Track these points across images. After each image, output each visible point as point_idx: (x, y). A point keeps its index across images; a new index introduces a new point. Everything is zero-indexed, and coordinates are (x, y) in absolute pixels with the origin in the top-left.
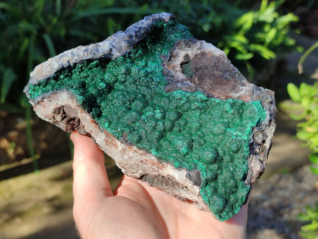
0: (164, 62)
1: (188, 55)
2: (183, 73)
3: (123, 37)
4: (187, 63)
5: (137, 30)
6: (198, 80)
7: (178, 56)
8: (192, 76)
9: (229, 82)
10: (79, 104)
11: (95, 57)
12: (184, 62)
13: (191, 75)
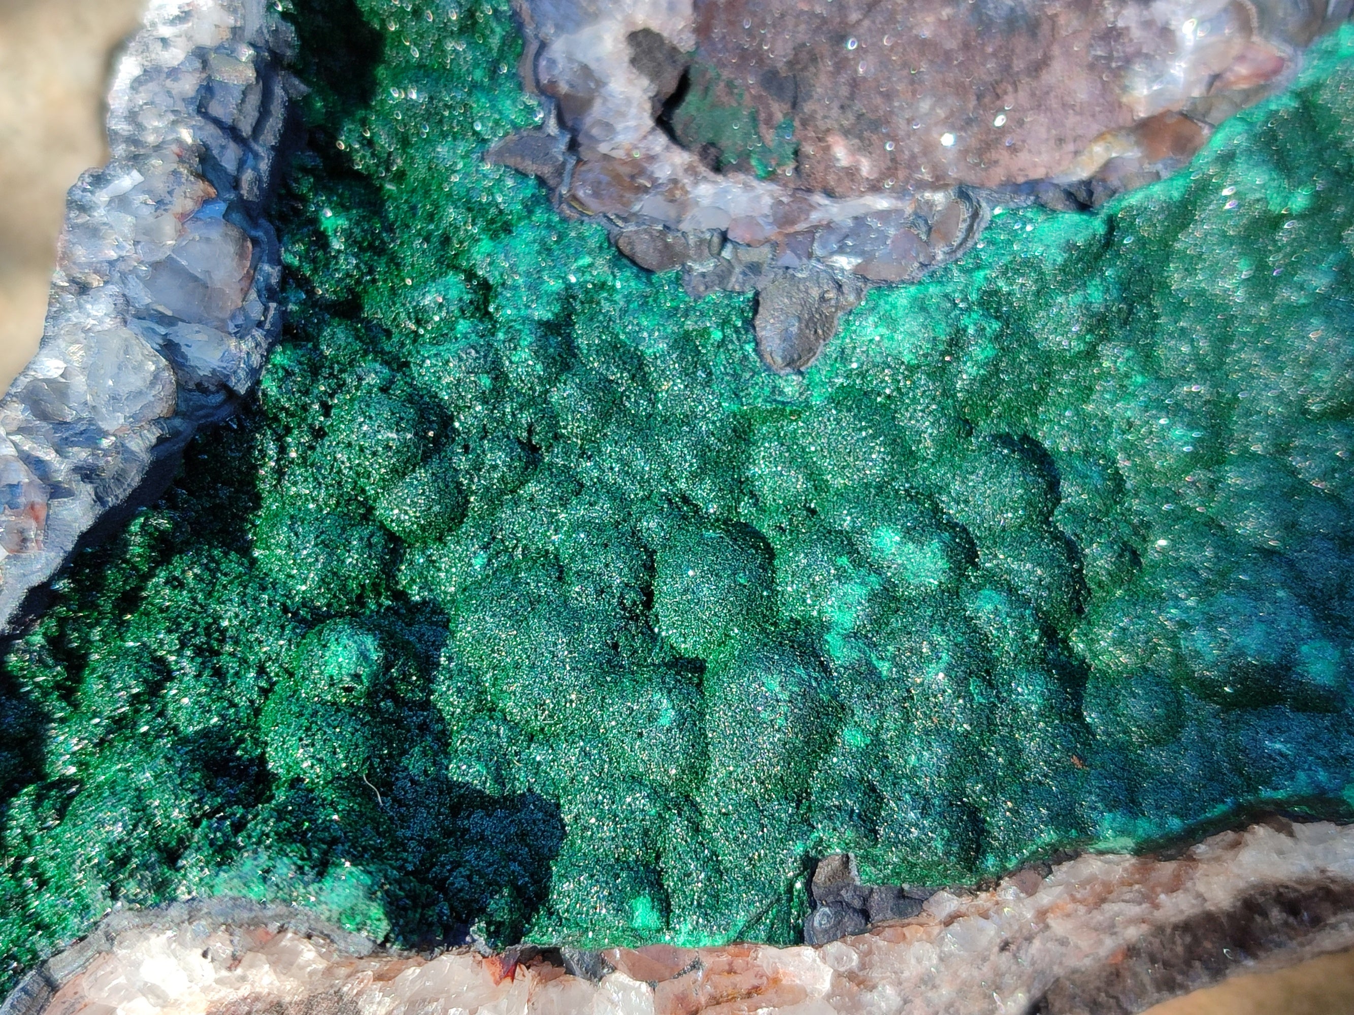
0: (552, 182)
1: (647, 32)
2: (718, 167)
3: (160, 203)
4: (684, 84)
5: (188, 85)
6: (865, 147)
7: (601, 84)
8: (796, 153)
9: (1046, 28)
10: (362, 941)
11: (117, 496)
12: (664, 98)
13: (789, 150)
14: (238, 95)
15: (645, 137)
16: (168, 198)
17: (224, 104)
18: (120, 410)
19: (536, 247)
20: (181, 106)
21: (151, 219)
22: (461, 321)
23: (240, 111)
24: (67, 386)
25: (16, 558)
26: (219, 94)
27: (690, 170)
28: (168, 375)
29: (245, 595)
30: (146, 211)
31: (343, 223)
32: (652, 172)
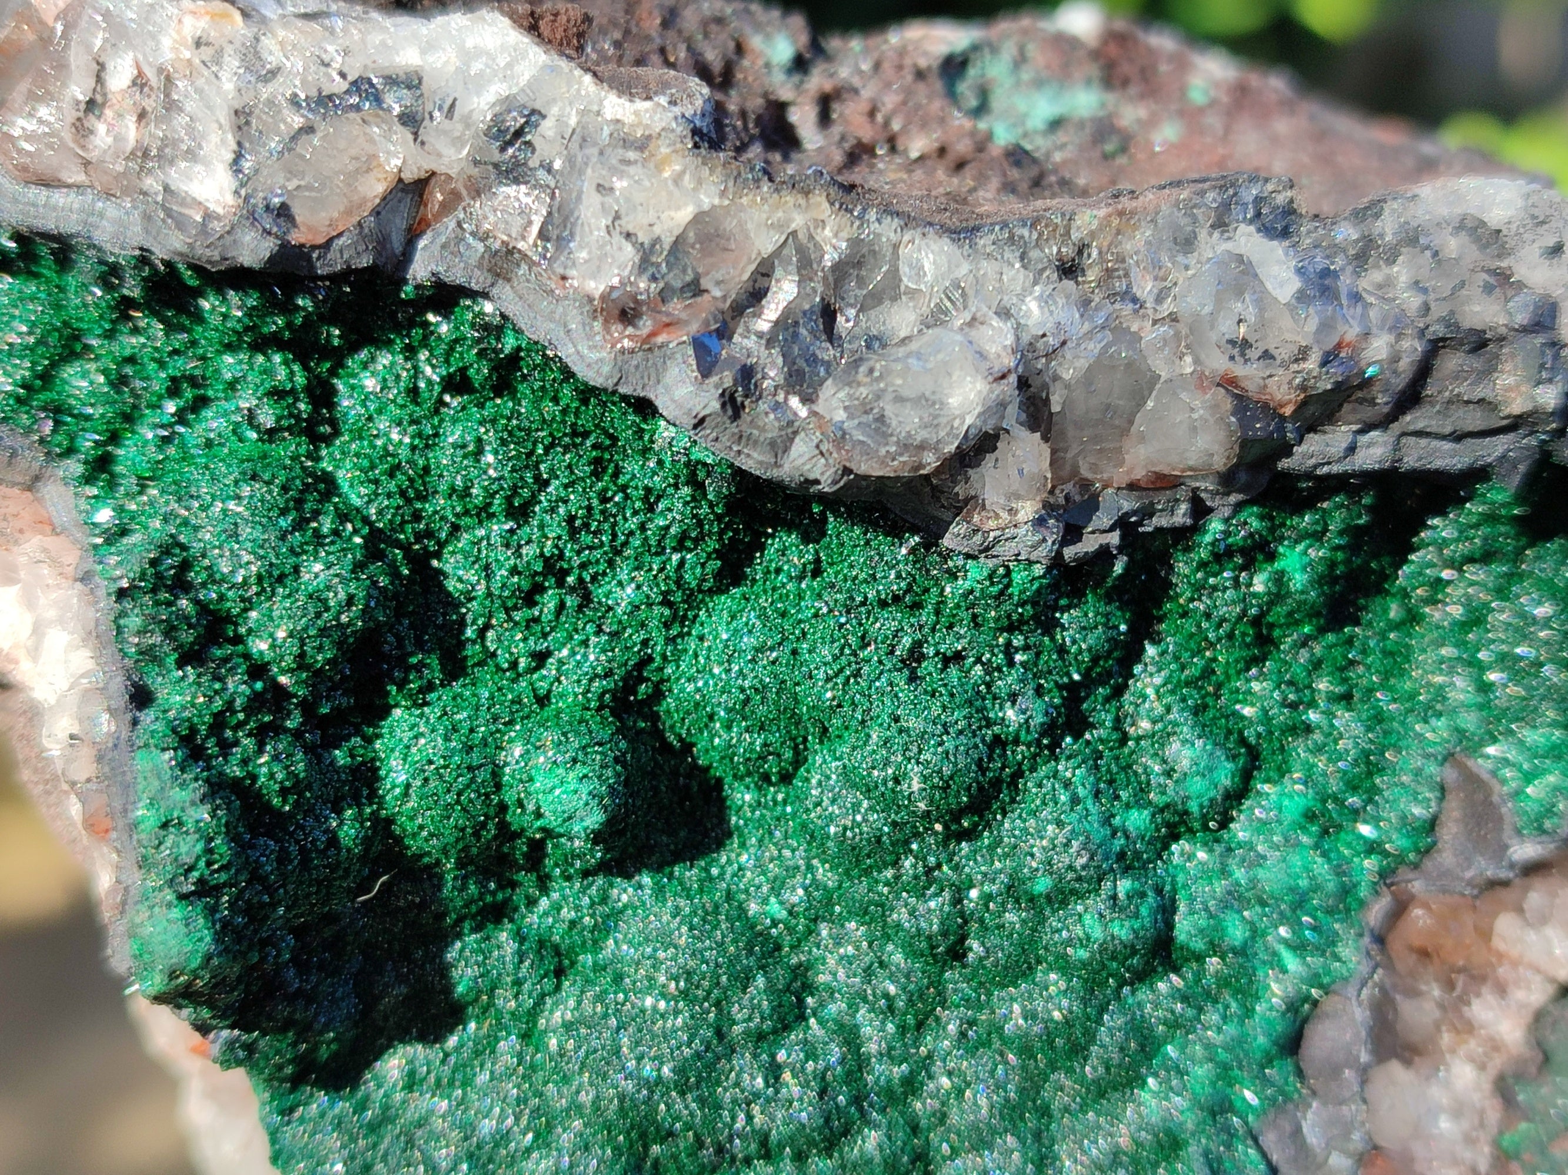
3: (1245, 344)
14: (1479, 393)
15: (1538, 971)
16: (1253, 354)
17: (1458, 376)
18: (851, 417)
19: (1304, 883)
20: (1438, 311)
21: (1214, 337)
22: (1146, 813)
23: (1450, 402)
24: (895, 298)
25: (594, 314)
26: (1476, 363)
27: (1495, 1045)
28: (931, 461)
29: (650, 605)
30: (1226, 327)
31: (1298, 580)
32: (1478, 995)
